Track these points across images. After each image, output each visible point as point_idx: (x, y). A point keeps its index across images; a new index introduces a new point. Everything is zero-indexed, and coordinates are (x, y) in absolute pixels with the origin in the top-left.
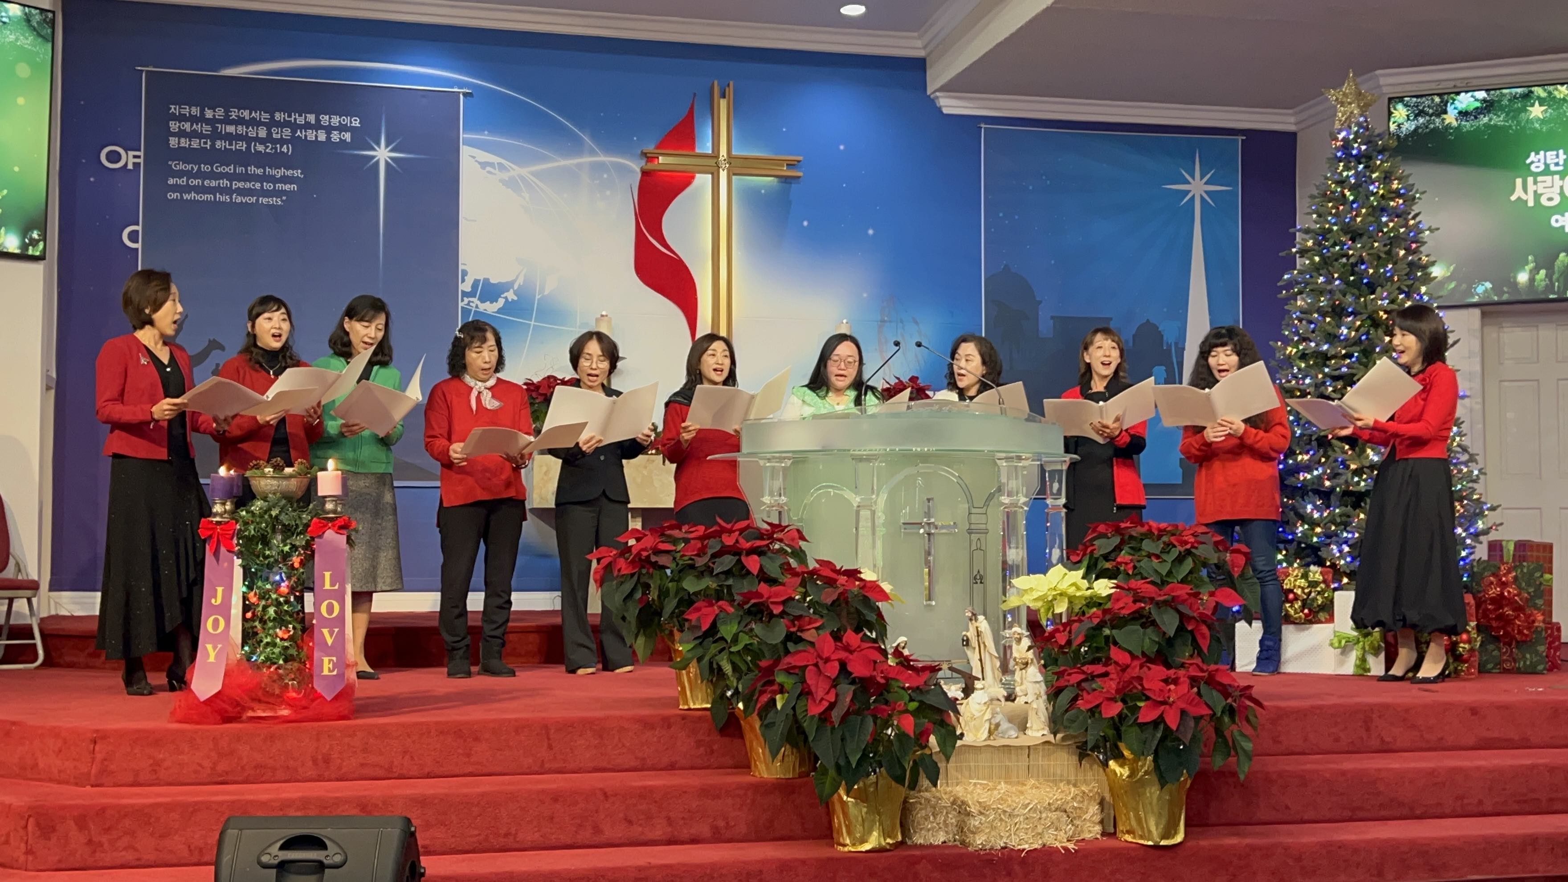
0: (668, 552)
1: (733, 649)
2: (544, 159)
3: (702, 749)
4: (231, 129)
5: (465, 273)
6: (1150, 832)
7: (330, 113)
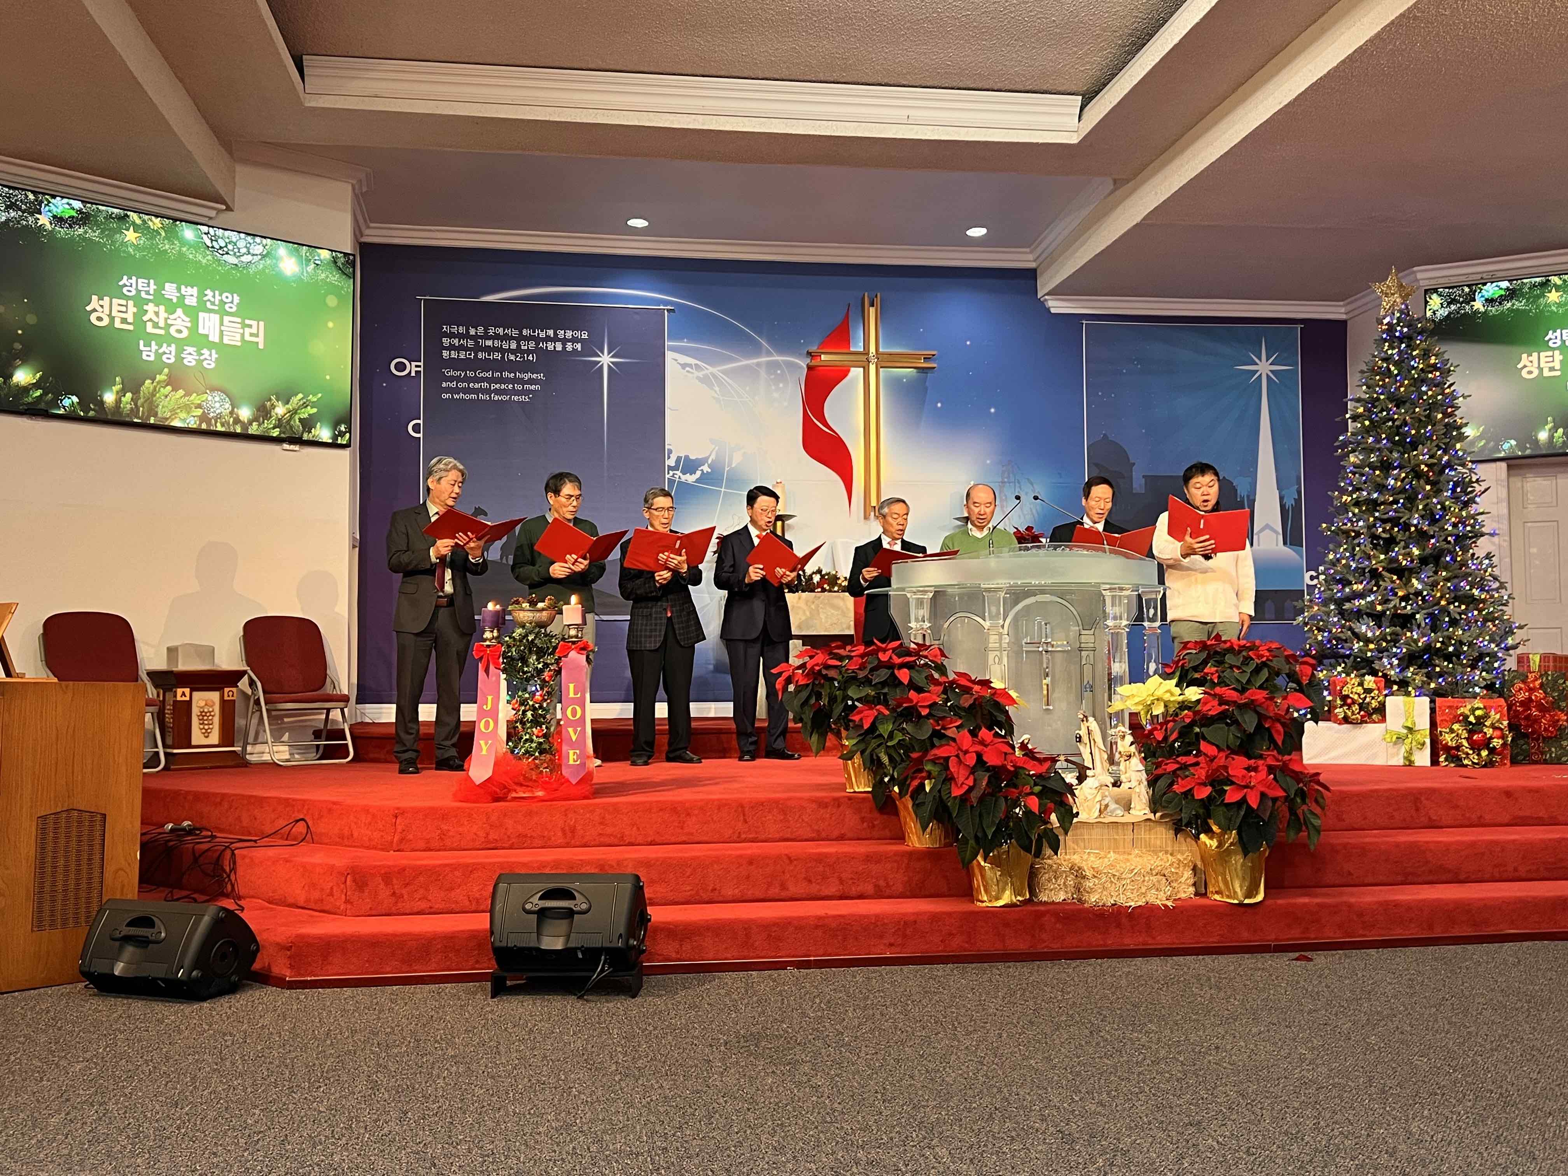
0: (836, 667)
1: (889, 744)
2: (731, 360)
3: (865, 824)
4: (489, 343)
5: (670, 451)
6: (1235, 892)
7: (565, 329)
